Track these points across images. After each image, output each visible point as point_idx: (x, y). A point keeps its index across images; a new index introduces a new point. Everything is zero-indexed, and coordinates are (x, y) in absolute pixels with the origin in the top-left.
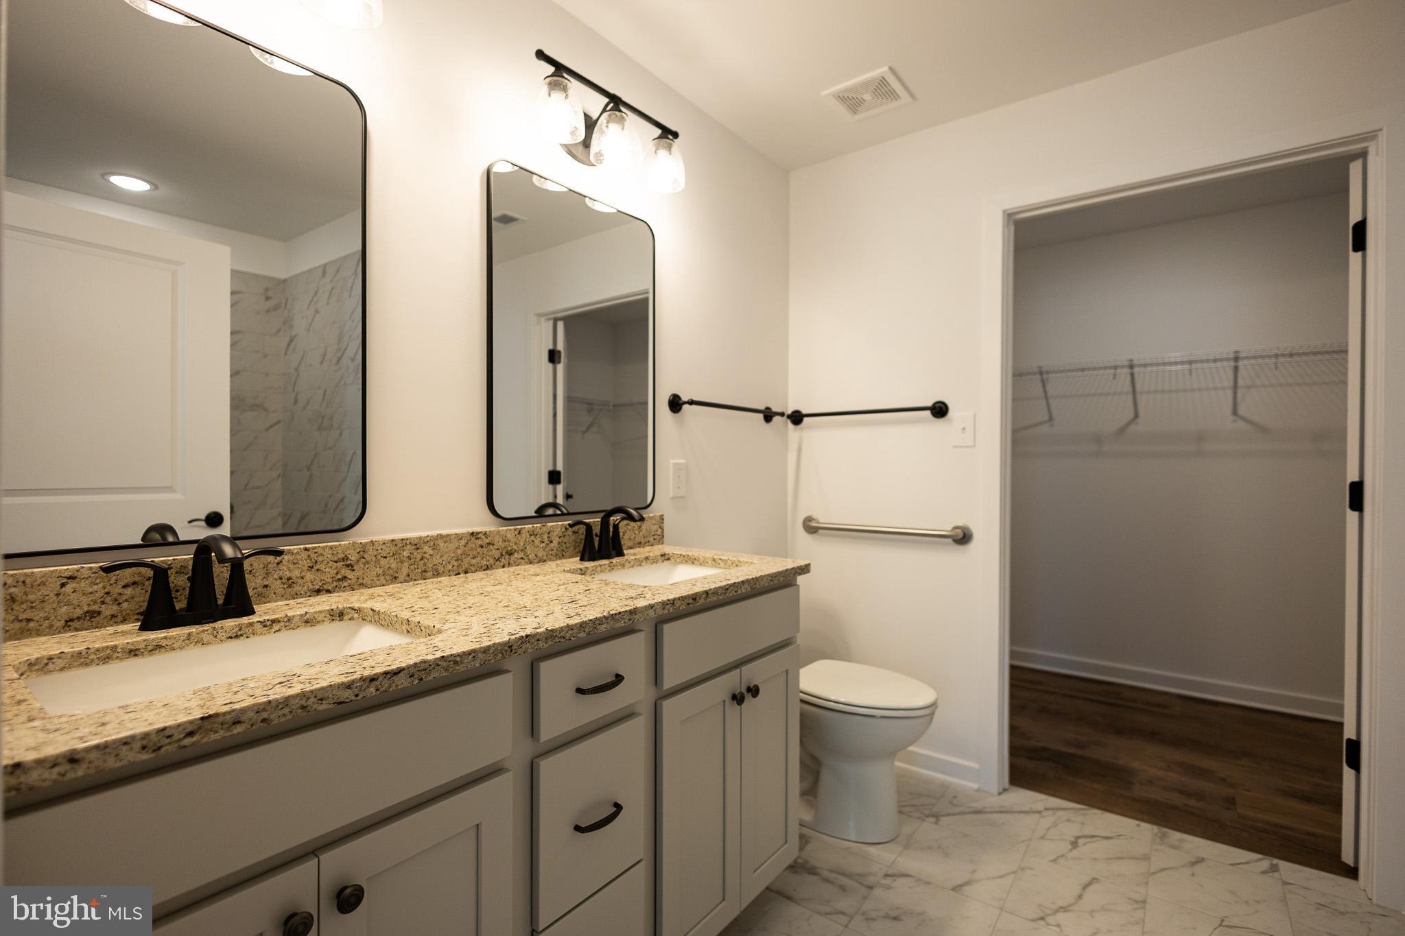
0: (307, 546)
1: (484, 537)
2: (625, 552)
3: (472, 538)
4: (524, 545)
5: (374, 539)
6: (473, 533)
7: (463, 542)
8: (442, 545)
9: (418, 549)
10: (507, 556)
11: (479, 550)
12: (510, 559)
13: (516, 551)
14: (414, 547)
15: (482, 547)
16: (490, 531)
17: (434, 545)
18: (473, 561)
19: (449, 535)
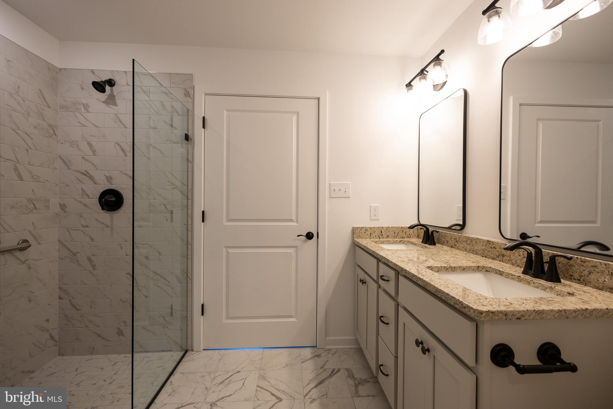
0: (450, 233)
1: (492, 244)
2: (562, 280)
3: (488, 243)
4: (510, 254)
5: (466, 236)
6: (488, 241)
7: (485, 244)
8: (478, 242)
9: (471, 242)
10: (502, 257)
11: (490, 249)
12: (503, 259)
13: (506, 255)
14: (471, 240)
15: (491, 248)
16: (494, 242)
17: (476, 241)
18: (488, 253)
19: (481, 239)
